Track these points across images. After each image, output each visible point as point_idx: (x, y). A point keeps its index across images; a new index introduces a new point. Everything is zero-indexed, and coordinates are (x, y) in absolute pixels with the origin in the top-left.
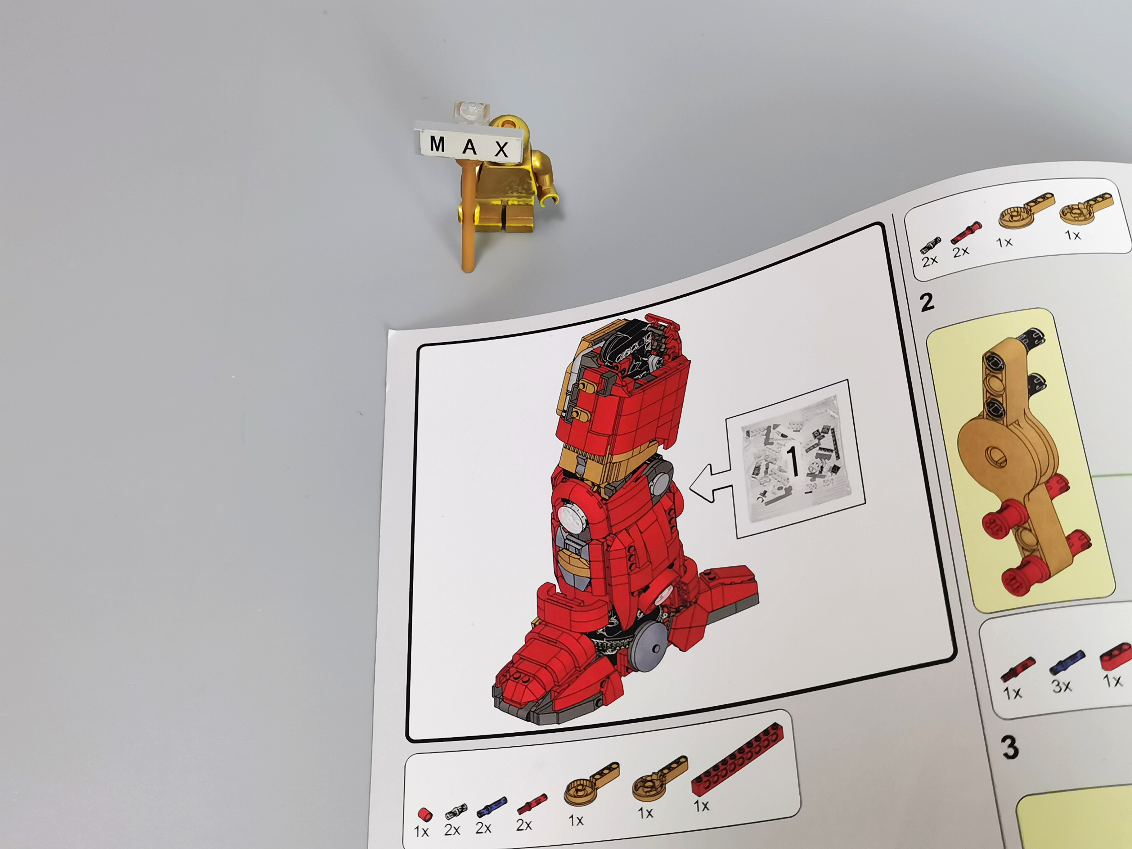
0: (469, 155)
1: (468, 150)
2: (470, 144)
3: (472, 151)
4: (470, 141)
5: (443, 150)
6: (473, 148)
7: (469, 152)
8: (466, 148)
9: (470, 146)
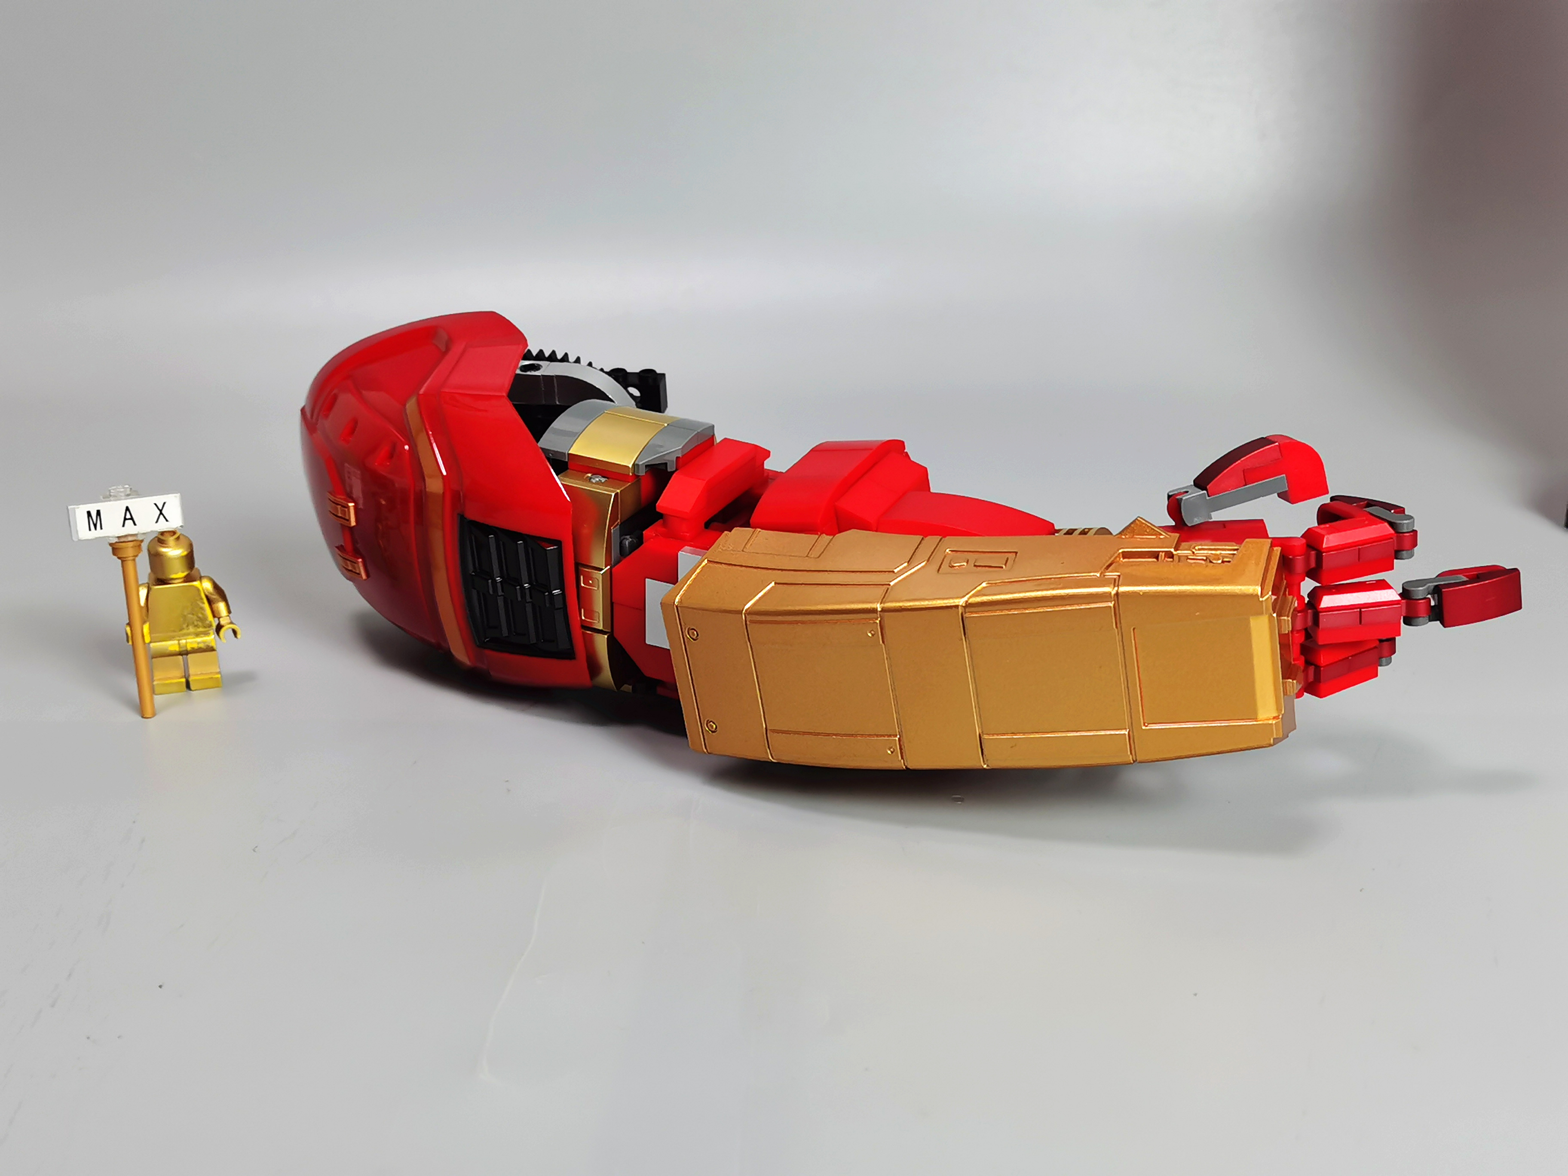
0: (129, 527)
1: (127, 522)
2: (128, 513)
3: (131, 521)
4: (127, 509)
5: (101, 528)
6: (132, 519)
7: (129, 523)
8: (125, 519)
9: (128, 516)
